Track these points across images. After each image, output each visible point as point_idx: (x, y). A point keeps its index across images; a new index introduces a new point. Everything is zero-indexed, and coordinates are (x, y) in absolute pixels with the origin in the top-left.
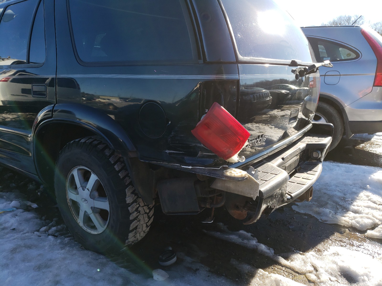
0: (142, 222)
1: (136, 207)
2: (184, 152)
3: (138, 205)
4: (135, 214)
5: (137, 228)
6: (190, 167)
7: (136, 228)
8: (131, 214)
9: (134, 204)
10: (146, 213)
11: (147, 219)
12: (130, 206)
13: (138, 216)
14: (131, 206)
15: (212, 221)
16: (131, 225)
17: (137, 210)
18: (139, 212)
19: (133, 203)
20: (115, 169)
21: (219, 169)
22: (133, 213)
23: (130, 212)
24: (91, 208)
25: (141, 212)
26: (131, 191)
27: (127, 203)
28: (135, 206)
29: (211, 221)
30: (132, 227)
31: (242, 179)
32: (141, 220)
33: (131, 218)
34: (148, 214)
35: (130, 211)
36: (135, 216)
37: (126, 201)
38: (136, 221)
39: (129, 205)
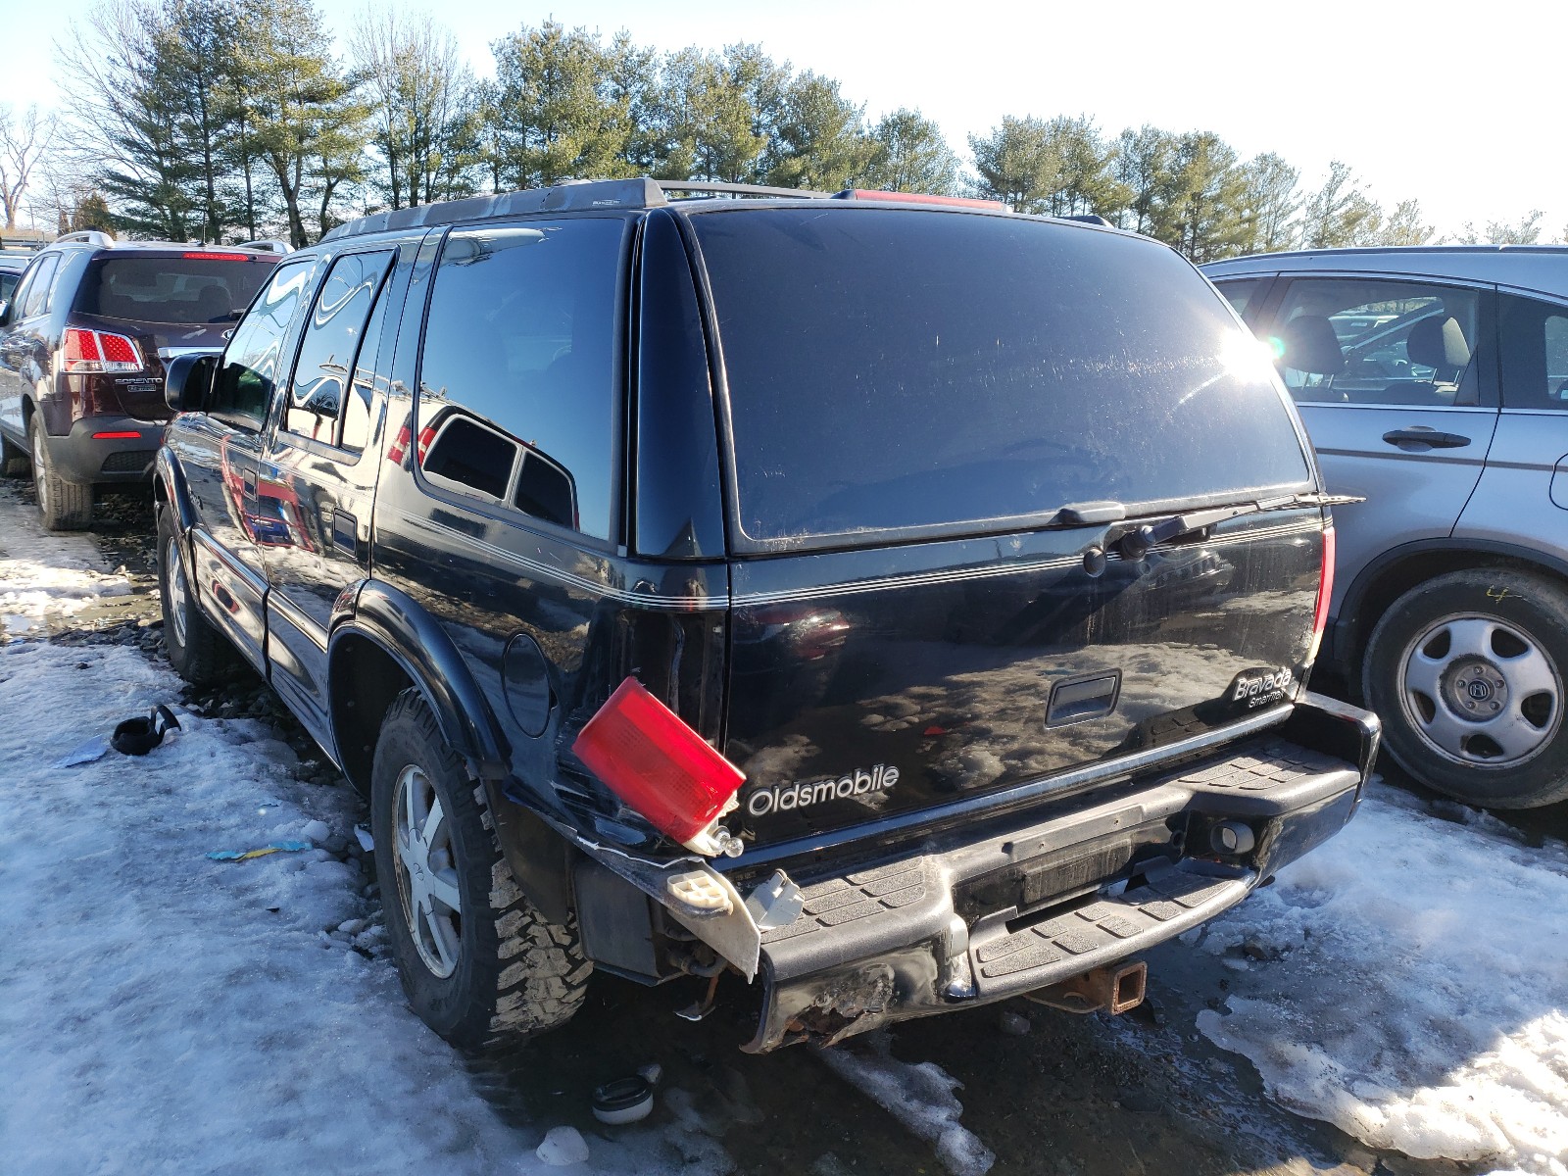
0: (542, 972)
1: (518, 924)
2: (589, 794)
3: (528, 919)
4: (515, 945)
5: (527, 988)
6: (595, 846)
7: (521, 986)
8: (502, 940)
9: (512, 914)
10: (557, 945)
11: (563, 967)
12: (499, 917)
13: (526, 951)
14: (504, 918)
15: (700, 1017)
16: (503, 975)
17: (523, 932)
18: (532, 940)
19: (509, 909)
20: (473, 797)
21: (664, 867)
22: (510, 938)
23: (500, 936)
24: (430, 895)
25: (537, 940)
26: (507, 873)
27: (493, 905)
28: (517, 919)
29: (697, 1016)
30: (505, 979)
31: (703, 913)
32: (539, 966)
33: (503, 953)
34: (566, 949)
35: (499, 932)
36: (516, 951)
37: (488, 901)
38: (519, 964)
39: (497, 914)
